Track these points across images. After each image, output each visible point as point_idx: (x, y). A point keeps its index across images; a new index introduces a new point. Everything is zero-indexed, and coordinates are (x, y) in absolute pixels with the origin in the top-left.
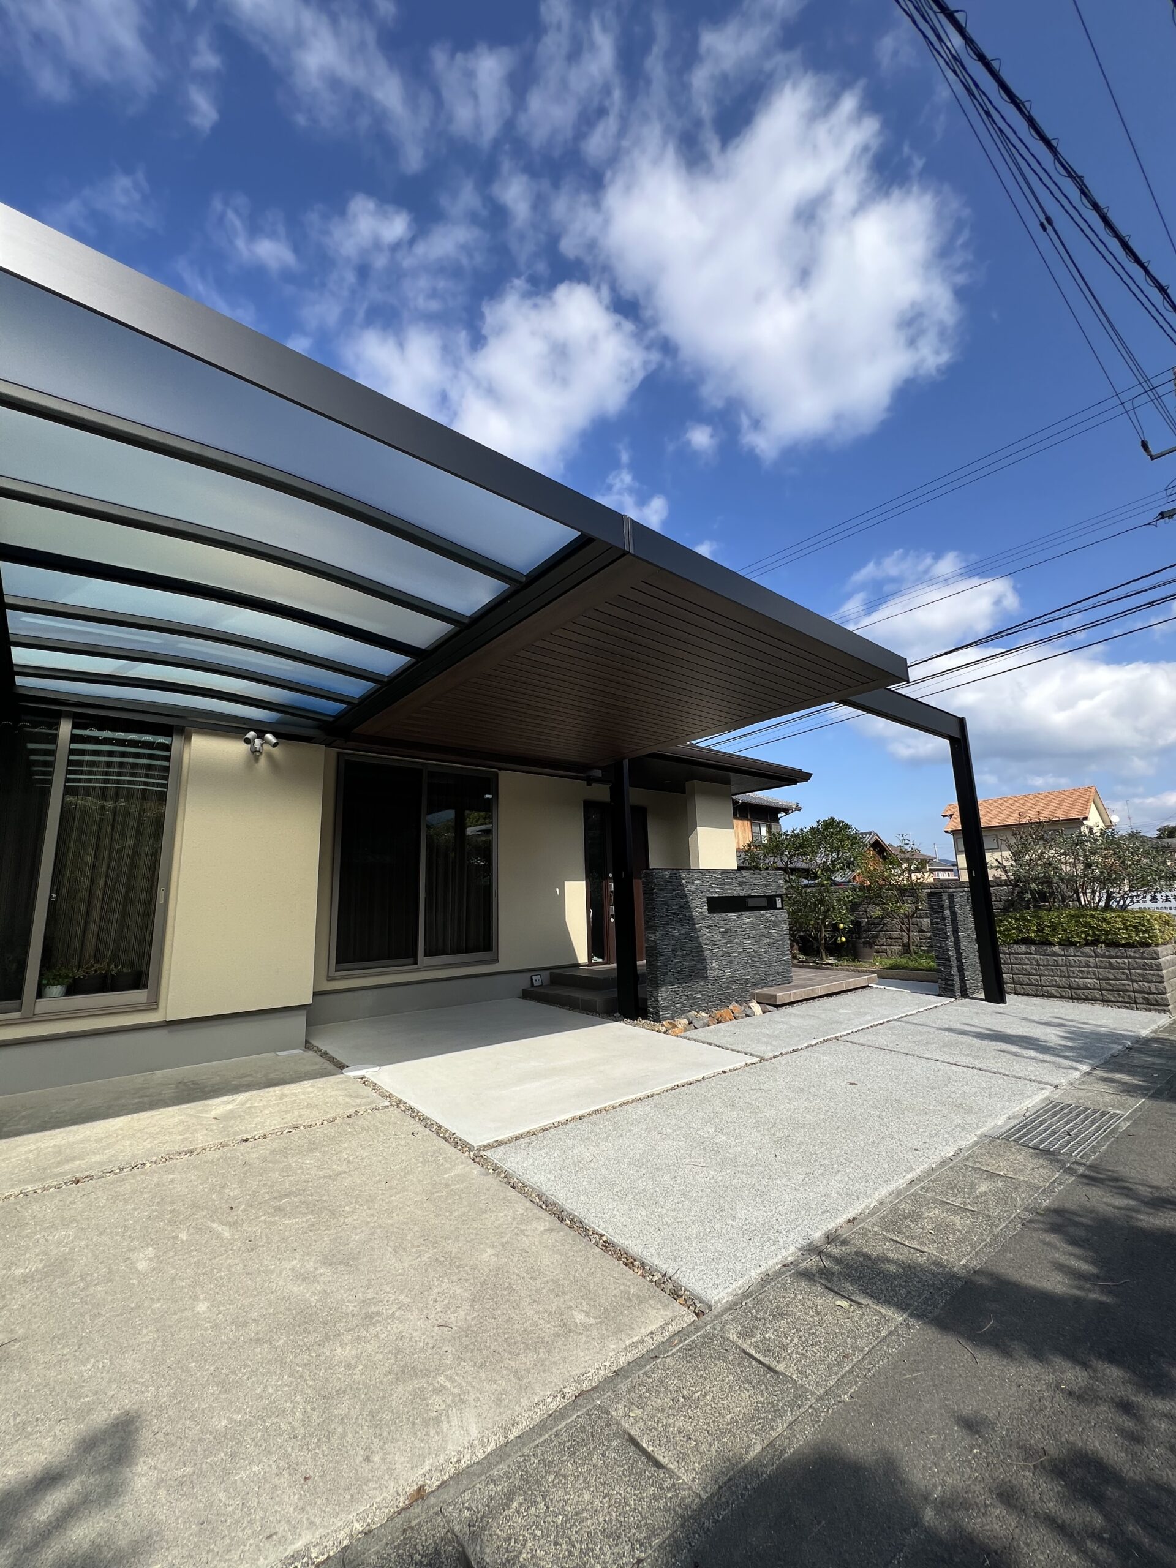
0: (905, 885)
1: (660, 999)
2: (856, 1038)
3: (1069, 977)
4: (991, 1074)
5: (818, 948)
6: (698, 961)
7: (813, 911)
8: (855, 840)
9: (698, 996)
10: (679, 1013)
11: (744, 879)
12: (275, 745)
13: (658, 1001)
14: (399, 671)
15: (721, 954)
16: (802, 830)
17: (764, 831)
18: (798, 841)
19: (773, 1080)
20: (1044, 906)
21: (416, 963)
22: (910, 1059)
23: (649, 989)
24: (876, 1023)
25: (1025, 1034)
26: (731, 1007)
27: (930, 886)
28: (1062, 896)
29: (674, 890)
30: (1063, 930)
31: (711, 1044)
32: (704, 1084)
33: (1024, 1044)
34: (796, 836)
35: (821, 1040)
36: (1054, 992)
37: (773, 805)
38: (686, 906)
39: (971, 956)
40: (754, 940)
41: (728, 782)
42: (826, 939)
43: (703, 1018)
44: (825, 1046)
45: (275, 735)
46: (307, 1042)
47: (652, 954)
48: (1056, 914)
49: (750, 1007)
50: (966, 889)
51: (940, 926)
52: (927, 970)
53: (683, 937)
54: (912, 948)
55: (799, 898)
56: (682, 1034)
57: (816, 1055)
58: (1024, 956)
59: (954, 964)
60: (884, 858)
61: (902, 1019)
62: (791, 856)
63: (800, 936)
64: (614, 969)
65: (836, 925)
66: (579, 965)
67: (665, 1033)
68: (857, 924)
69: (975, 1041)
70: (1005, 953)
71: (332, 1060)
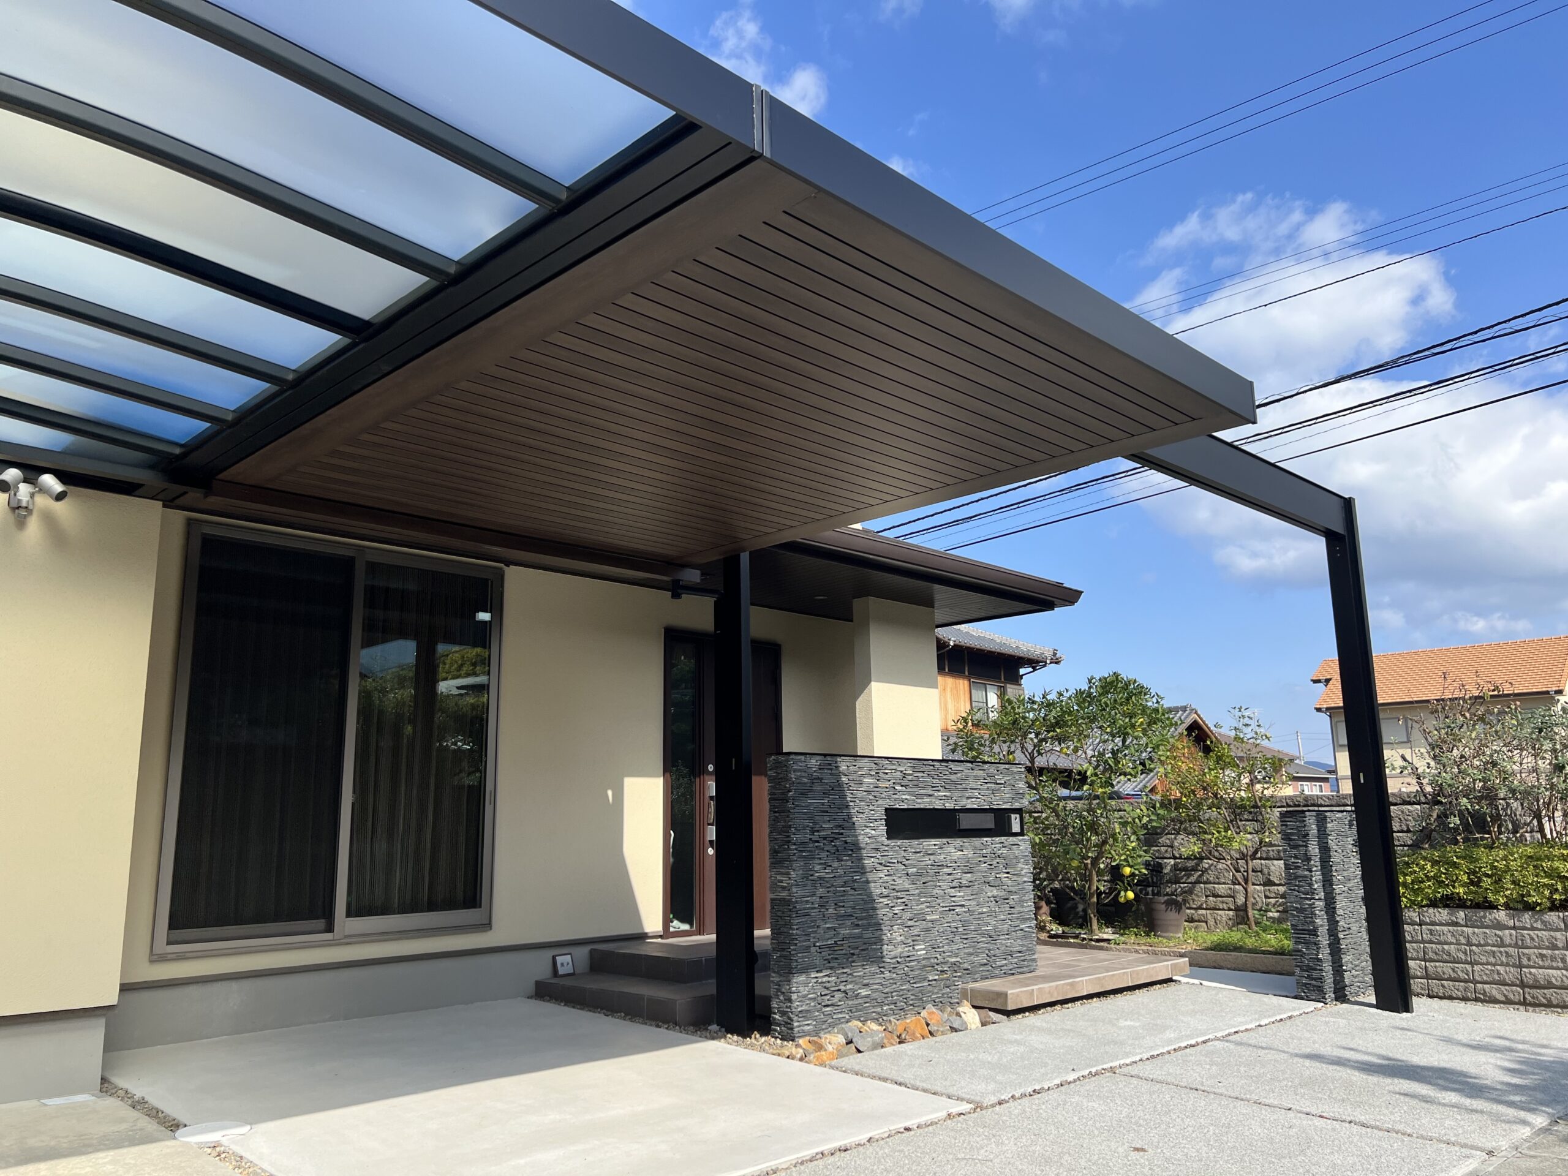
0: (1242, 799)
1: (794, 997)
2: (1147, 1070)
3: (1521, 966)
4: (1381, 1133)
5: (1085, 911)
6: (866, 928)
7: (1077, 843)
8: (1156, 717)
9: (864, 992)
10: (831, 1025)
11: (953, 777)
12: (60, 497)
13: (790, 1000)
14: (316, 362)
15: (908, 915)
16: (1060, 694)
17: (993, 699)
18: (1053, 713)
19: (997, 1144)
20: (1482, 839)
21: (330, 929)
22: (1242, 1108)
23: (775, 978)
24: (1183, 1044)
25: (1443, 1065)
26: (924, 1013)
27: (1288, 802)
28: (1513, 823)
29: (826, 794)
30: (1513, 882)
31: (885, 1080)
32: (870, 1150)
33: (1440, 1082)
34: (1050, 705)
35: (1086, 1072)
36: (1495, 993)
37: (1010, 652)
38: (847, 824)
39: (1354, 928)
40: (969, 891)
41: (929, 602)
42: (1099, 894)
43: (873, 1033)
44: (1091, 1084)
45: (62, 476)
46: (104, 1080)
47: (783, 912)
48: (1501, 853)
49: (958, 1015)
50: (1349, 808)
51: (1300, 872)
52: (1276, 953)
53: (840, 882)
54: (1251, 913)
55: (1053, 819)
56: (834, 1062)
57: (1076, 1099)
58: (1445, 928)
59: (1324, 940)
60: (1207, 750)
61: (1230, 1038)
62: (1041, 741)
63: (1052, 890)
64: (710, 944)
65: (1117, 868)
66: (643, 936)
67: (801, 1059)
68: (1156, 868)
69: (1358, 1077)
70: (1413, 923)
71: (154, 1113)
